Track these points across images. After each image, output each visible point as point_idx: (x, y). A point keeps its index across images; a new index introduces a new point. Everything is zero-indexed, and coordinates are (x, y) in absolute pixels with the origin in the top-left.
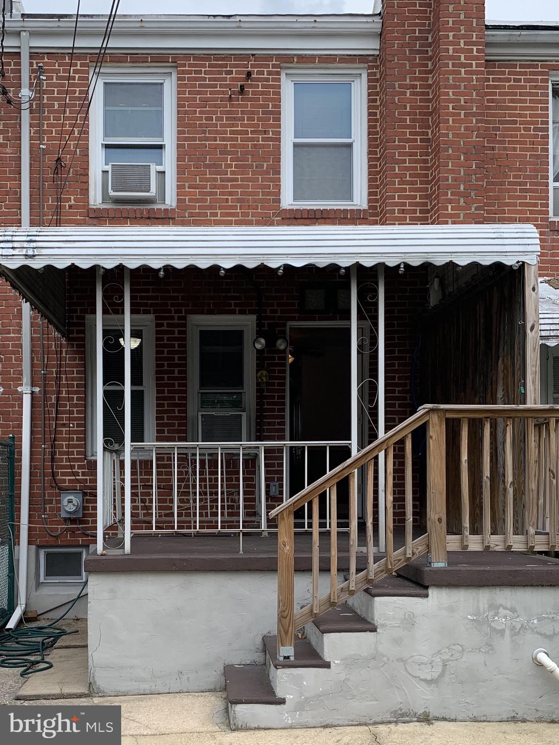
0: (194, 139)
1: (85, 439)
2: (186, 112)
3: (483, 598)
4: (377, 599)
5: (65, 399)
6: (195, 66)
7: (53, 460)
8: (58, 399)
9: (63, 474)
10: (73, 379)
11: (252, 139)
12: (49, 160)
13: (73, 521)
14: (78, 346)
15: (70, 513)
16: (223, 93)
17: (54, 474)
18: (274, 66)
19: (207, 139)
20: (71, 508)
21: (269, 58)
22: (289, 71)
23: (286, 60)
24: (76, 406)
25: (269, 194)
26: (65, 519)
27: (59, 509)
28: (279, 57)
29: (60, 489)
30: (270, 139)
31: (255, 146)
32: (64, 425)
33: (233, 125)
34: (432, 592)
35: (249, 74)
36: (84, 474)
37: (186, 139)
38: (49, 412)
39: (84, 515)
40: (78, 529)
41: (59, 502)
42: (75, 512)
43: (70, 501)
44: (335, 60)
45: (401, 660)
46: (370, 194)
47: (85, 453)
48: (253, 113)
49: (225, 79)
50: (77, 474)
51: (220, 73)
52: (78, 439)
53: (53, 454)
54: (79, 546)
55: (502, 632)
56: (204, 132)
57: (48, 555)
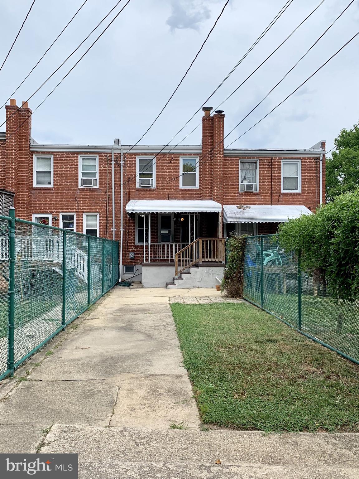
0: (160, 173)
1: (134, 241)
2: (158, 167)
3: (208, 268)
4: (191, 269)
5: (130, 231)
6: (160, 156)
7: (127, 245)
8: (129, 231)
9: (130, 249)
10: (132, 227)
11: (173, 173)
12: (127, 178)
13: (132, 259)
14: (133, 219)
15: (131, 257)
16: (166, 162)
17: (128, 249)
18: (178, 156)
19: (163, 173)
20: (132, 256)
21: (177, 154)
22: (182, 157)
23: (181, 155)
24: (133, 233)
25: (177, 185)
26: (130, 259)
27: (129, 256)
28: (179, 154)
29: (129, 252)
30: (177, 173)
31: (174, 174)
32: (130, 237)
33: (169, 170)
34: (199, 267)
35: (172, 158)
36: (134, 249)
37: (158, 173)
38: (127, 234)
39: (135, 258)
40: (133, 261)
41: (129, 255)
42: (133, 257)
43: (132, 255)
44: (192, 155)
45: (195, 278)
46: (200, 185)
47: (134, 244)
48: (173, 167)
49: (167, 159)
50: (133, 249)
51: (166, 158)
52: (133, 241)
53: (127, 244)
54: (133, 265)
55: (211, 274)
56: (162, 171)
57: (126, 267)
